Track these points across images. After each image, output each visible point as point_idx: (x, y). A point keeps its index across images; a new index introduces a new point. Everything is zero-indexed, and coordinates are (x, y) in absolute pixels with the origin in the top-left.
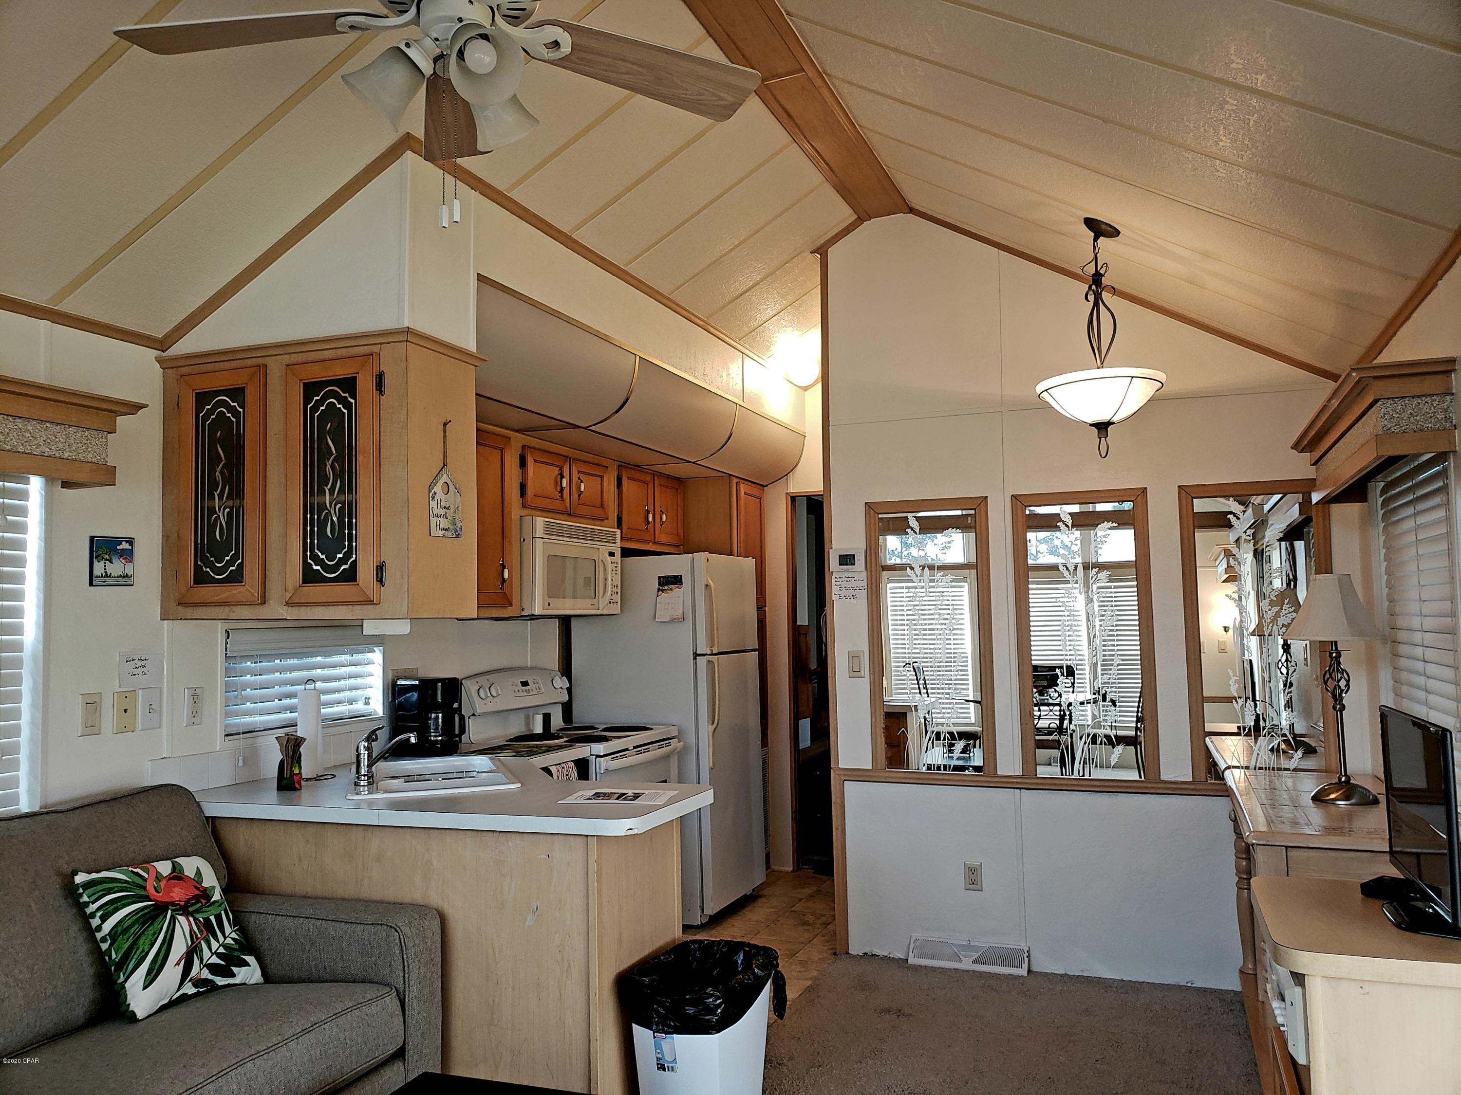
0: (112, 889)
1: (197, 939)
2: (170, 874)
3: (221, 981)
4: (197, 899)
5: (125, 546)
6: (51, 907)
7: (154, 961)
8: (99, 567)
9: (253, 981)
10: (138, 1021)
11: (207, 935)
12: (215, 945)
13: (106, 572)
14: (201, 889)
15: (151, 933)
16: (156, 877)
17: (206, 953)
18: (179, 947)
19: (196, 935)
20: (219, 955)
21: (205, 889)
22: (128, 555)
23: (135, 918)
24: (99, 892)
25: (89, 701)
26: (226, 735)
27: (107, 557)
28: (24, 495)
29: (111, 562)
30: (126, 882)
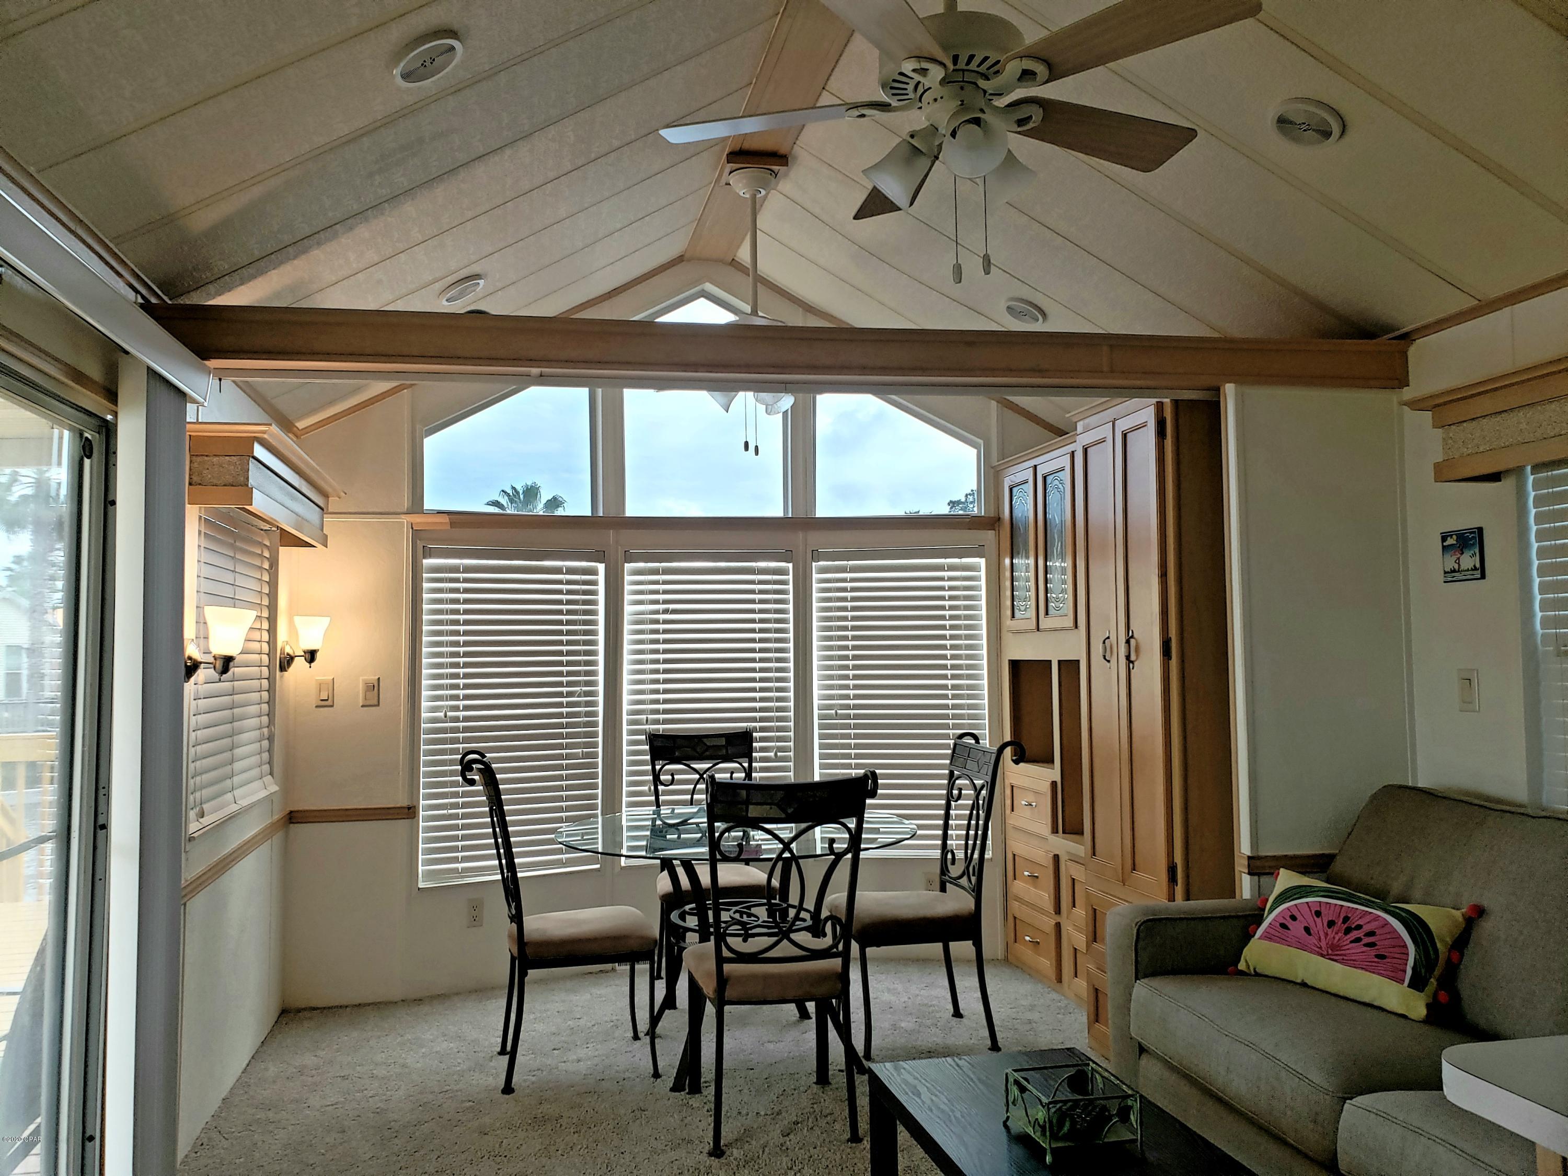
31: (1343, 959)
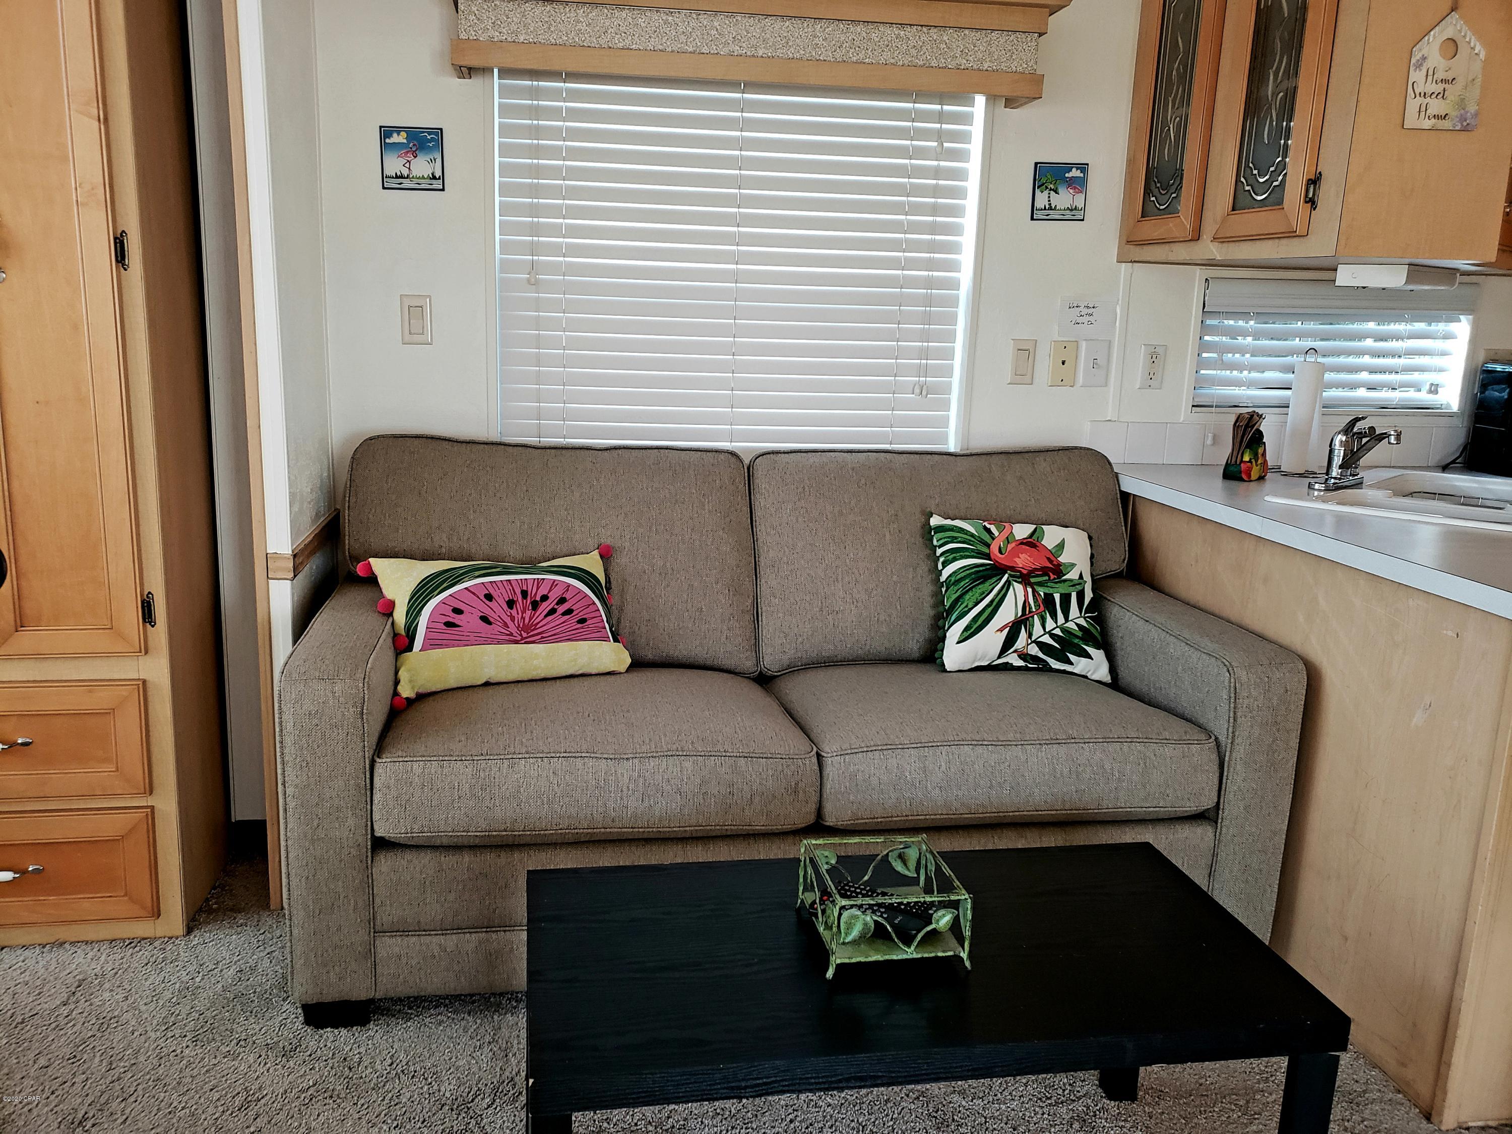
0: (956, 538)
1: (1030, 612)
2: (1026, 538)
3: (1055, 664)
4: (1045, 571)
5: (1075, 173)
6: (905, 541)
7: (975, 619)
8: (1042, 199)
9: (1096, 677)
10: (945, 671)
11: (1044, 611)
12: (1050, 624)
13: (1050, 204)
14: (1055, 563)
15: (979, 591)
16: (1007, 538)
17: (1037, 630)
18: (1007, 613)
19: (1030, 608)
20: (1053, 636)
21: (1059, 564)
22: (1079, 185)
23: (968, 572)
24: (944, 538)
25: (1021, 348)
26: (1193, 406)
27: (1052, 186)
28: (967, 119)
29: (1056, 192)
30: (972, 535)
31: (543, 638)
